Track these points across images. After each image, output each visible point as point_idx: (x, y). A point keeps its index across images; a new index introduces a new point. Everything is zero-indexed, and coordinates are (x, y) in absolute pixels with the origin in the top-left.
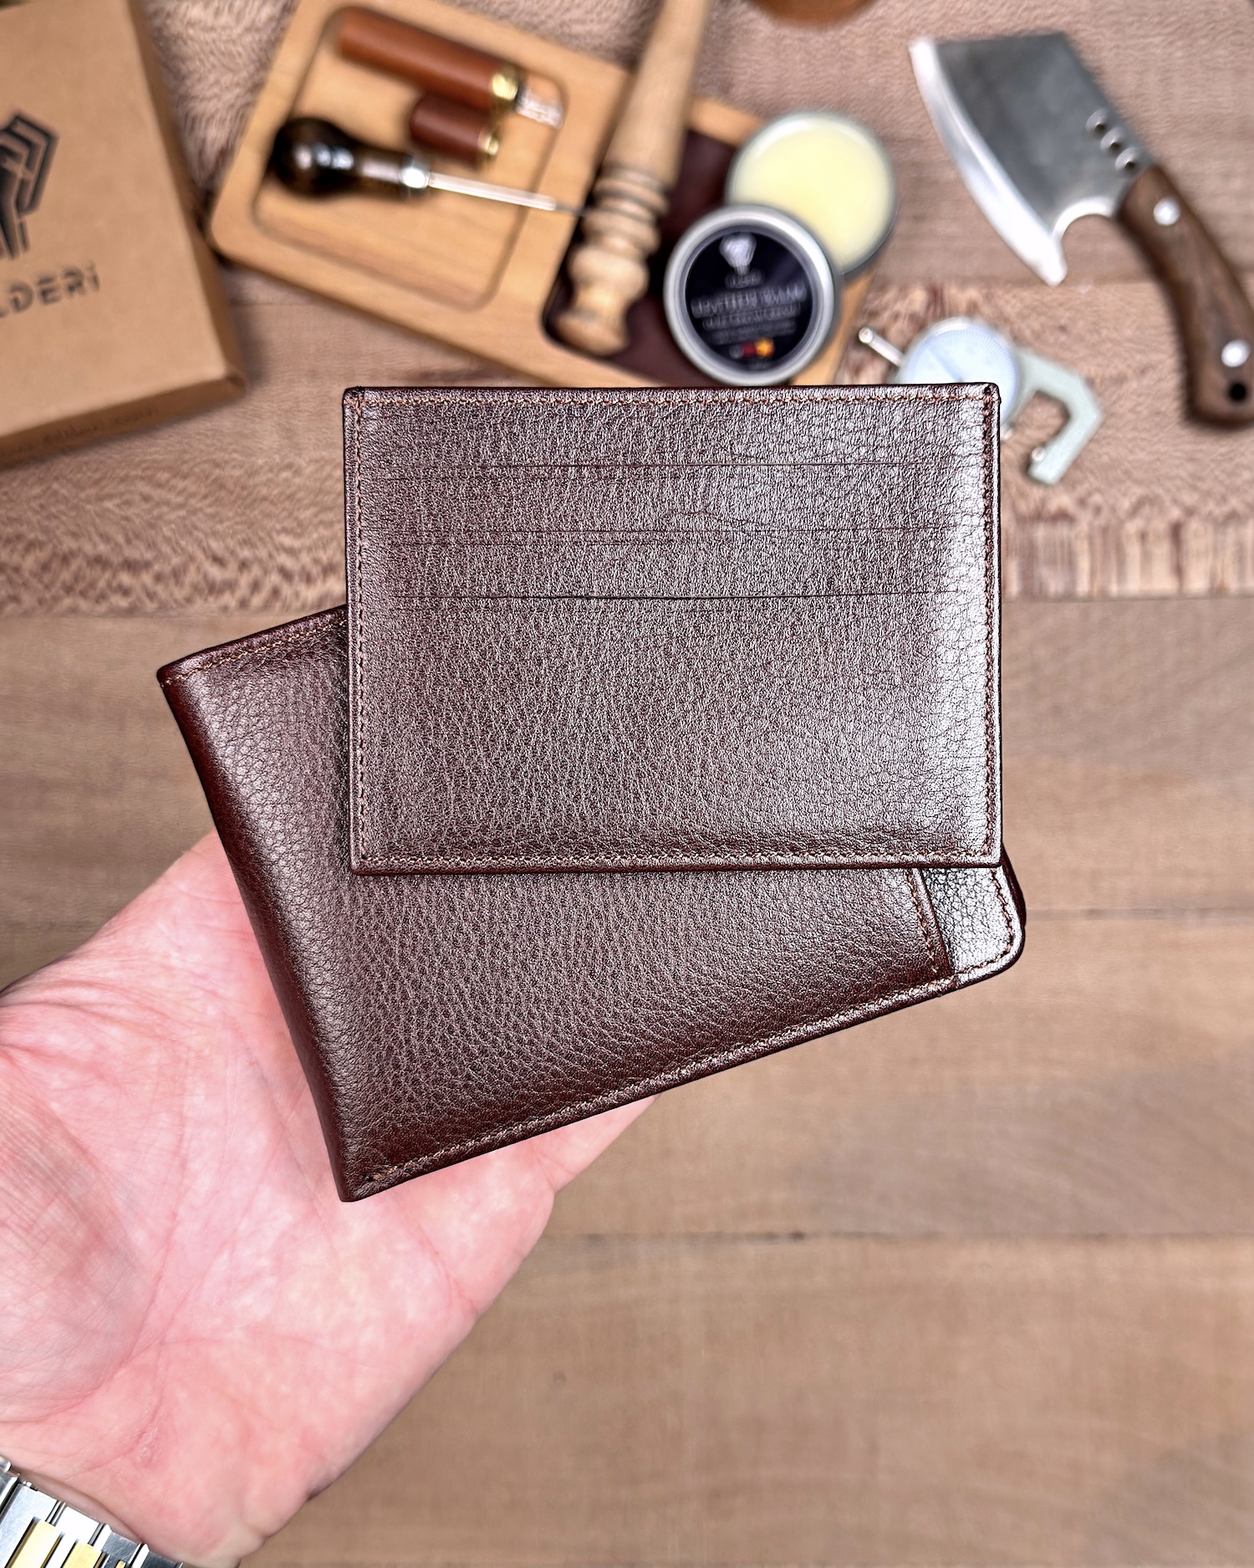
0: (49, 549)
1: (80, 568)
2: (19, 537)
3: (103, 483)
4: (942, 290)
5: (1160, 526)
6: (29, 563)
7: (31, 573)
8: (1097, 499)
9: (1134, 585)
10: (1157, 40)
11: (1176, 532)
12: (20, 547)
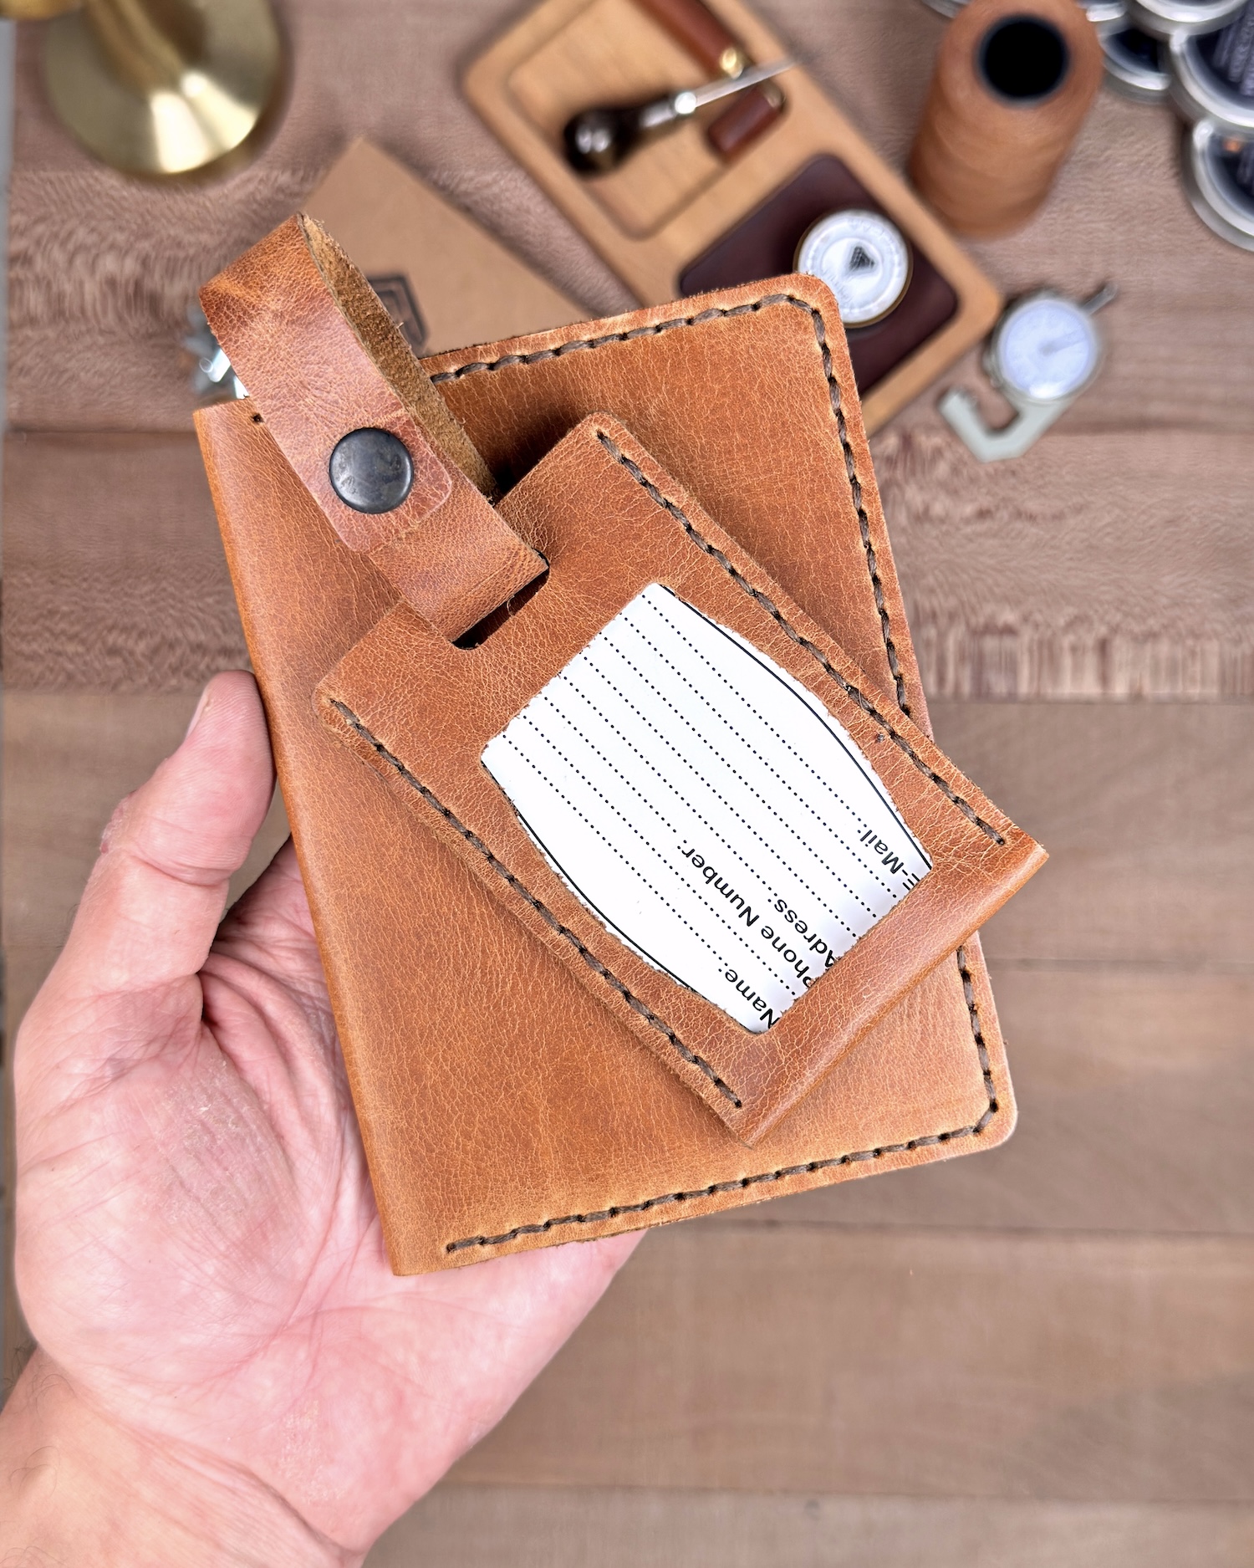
0: (157, 639)
1: (184, 654)
2: (134, 626)
3: (204, 582)
4: (910, 437)
5: (1090, 640)
6: (141, 647)
7: (143, 655)
8: (1038, 617)
9: (1067, 688)
10: (1102, 226)
11: (1103, 647)
12: (134, 634)
